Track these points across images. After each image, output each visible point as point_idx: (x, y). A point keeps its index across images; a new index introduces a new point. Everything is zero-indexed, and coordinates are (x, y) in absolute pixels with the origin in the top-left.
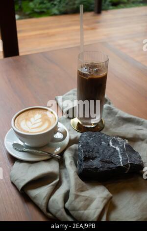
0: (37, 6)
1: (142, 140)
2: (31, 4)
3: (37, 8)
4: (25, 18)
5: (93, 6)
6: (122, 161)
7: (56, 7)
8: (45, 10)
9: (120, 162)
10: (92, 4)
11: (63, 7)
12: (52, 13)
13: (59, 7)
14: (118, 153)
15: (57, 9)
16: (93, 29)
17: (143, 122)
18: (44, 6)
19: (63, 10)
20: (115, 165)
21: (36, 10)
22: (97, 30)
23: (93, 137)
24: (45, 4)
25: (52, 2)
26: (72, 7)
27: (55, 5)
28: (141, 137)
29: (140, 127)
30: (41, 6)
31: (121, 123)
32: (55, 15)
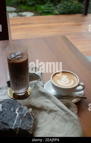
0: (46, 8)
1: (46, 111)
2: (43, 7)
3: (46, 10)
4: (38, 15)
5: (82, 10)
6: (15, 125)
7: (58, 10)
8: (50, 11)
9: (13, 126)
10: (81, 9)
11: (62, 10)
12: (55, 13)
13: (60, 9)
14: (16, 118)
15: (58, 11)
16: (79, 25)
17: (52, 97)
18: (50, 8)
19: (62, 11)
20: (9, 127)
21: (45, 11)
22: (82, 26)
23: (10, 103)
24: (51, 7)
25: (56, 6)
26: (68, 10)
27: (57, 8)
28: (46, 108)
29: (48, 101)
30: (49, 8)
31: (39, 95)
32: (56, 14)
